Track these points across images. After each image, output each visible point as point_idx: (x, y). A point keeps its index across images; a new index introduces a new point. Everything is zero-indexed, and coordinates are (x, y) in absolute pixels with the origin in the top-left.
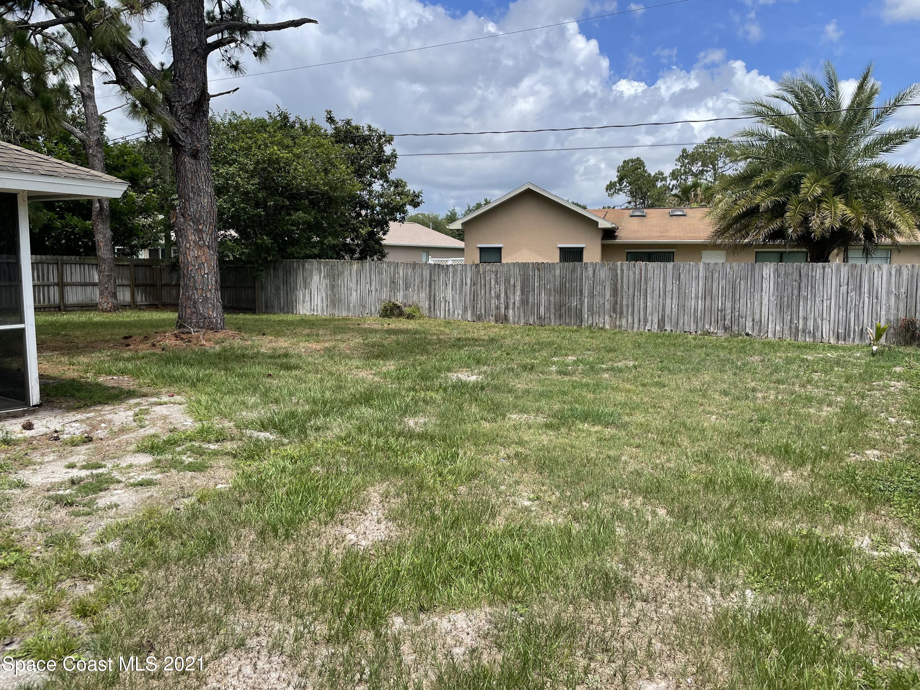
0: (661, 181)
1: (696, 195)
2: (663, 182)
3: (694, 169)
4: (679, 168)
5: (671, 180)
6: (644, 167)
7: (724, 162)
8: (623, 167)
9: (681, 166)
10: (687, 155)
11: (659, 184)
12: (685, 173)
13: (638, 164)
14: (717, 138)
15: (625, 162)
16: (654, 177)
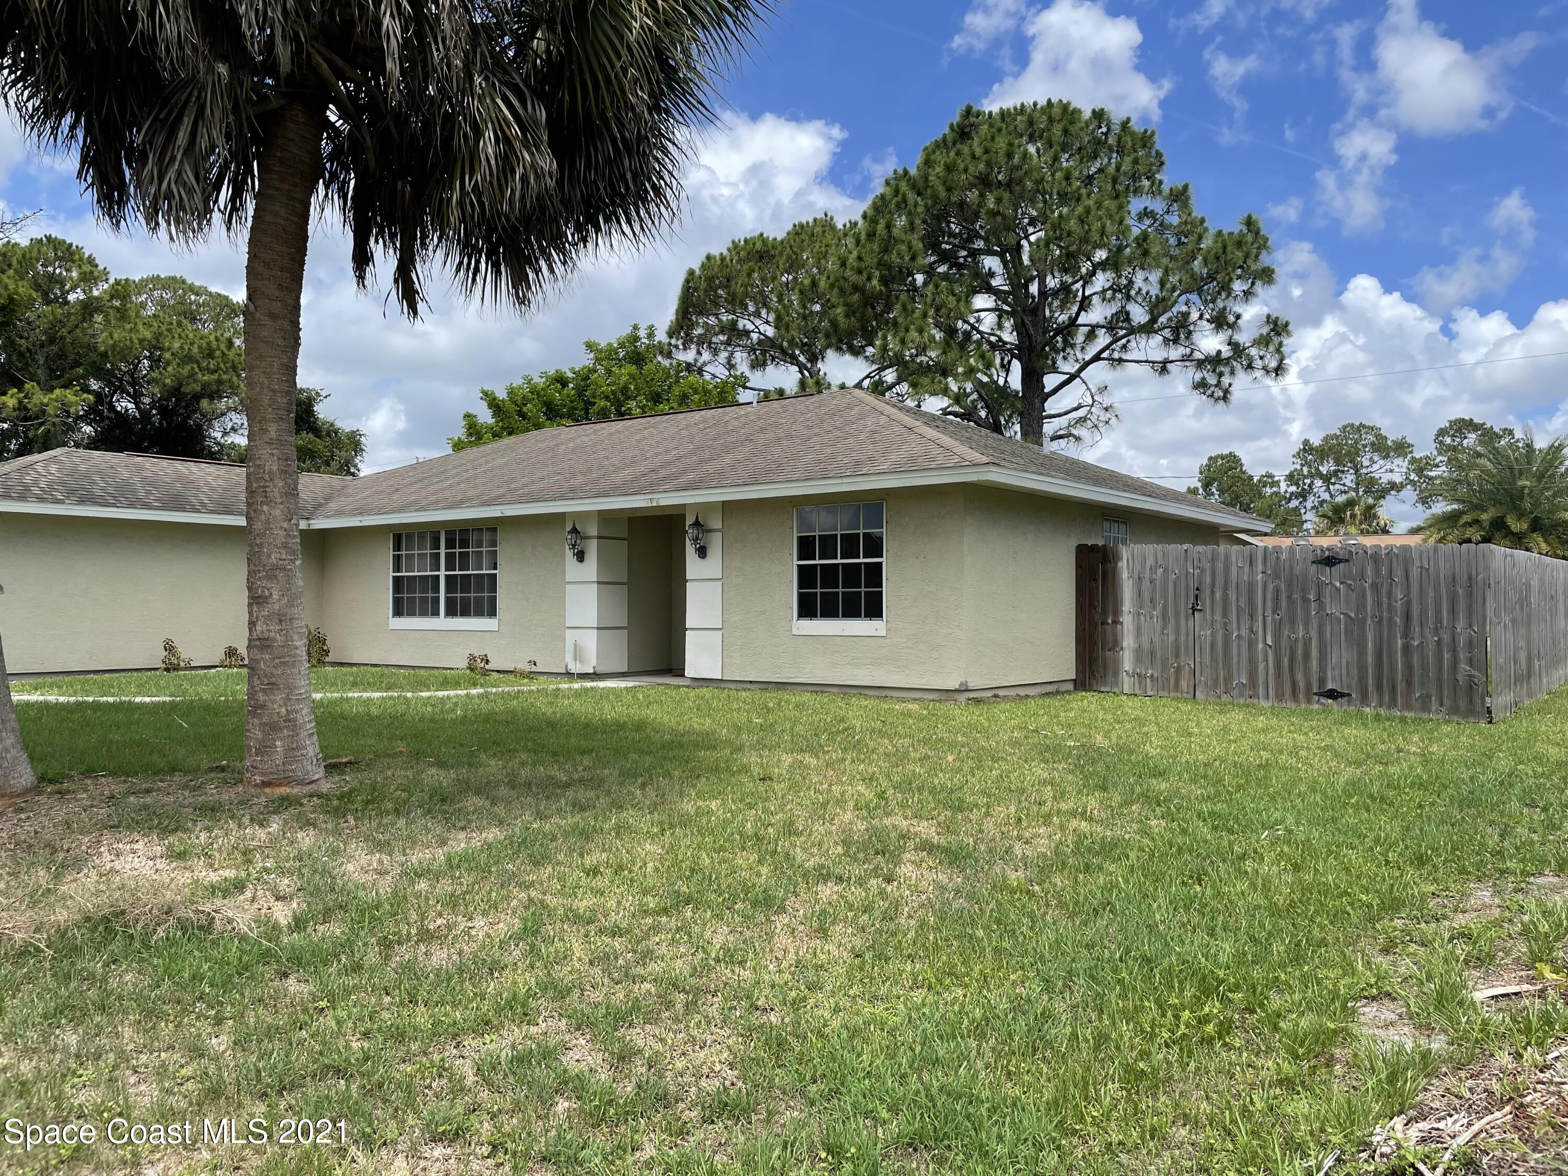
0: (1271, 487)
1: (1353, 516)
2: (1275, 489)
3: (1324, 470)
4: (1299, 467)
5: (1288, 486)
6: (1242, 465)
7: (1371, 459)
8: (1208, 466)
9: (1302, 465)
10: (1311, 449)
11: (1268, 490)
12: (1311, 475)
13: (1232, 461)
14: (1357, 424)
15: (1210, 458)
16: (1259, 481)
